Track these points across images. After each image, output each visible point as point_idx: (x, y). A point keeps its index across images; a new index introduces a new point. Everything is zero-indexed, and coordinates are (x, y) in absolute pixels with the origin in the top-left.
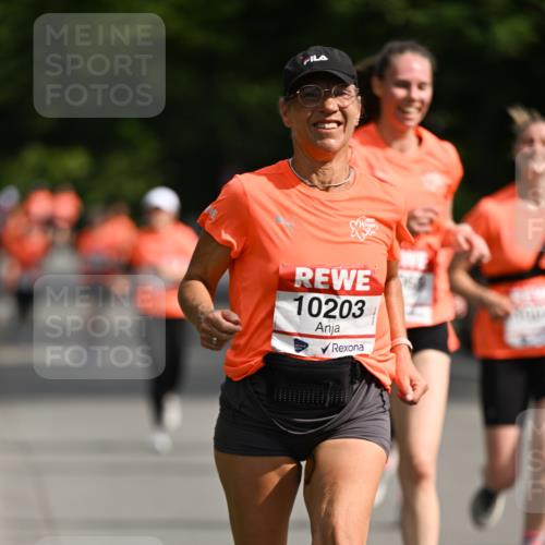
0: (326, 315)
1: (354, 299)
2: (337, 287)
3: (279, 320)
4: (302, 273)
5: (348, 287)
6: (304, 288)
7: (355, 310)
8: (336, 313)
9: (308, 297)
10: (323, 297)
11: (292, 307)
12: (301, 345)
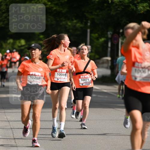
0: (35, 79)
1: (38, 77)
2: (36, 75)
3: (28, 79)
4: (31, 73)
5: (38, 75)
6: (31, 75)
7: (39, 78)
8: (36, 78)
9: (32, 76)
10: (34, 76)
11: (30, 78)
12: (31, 83)
